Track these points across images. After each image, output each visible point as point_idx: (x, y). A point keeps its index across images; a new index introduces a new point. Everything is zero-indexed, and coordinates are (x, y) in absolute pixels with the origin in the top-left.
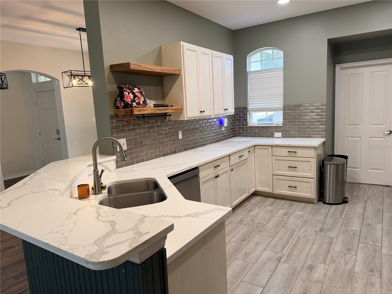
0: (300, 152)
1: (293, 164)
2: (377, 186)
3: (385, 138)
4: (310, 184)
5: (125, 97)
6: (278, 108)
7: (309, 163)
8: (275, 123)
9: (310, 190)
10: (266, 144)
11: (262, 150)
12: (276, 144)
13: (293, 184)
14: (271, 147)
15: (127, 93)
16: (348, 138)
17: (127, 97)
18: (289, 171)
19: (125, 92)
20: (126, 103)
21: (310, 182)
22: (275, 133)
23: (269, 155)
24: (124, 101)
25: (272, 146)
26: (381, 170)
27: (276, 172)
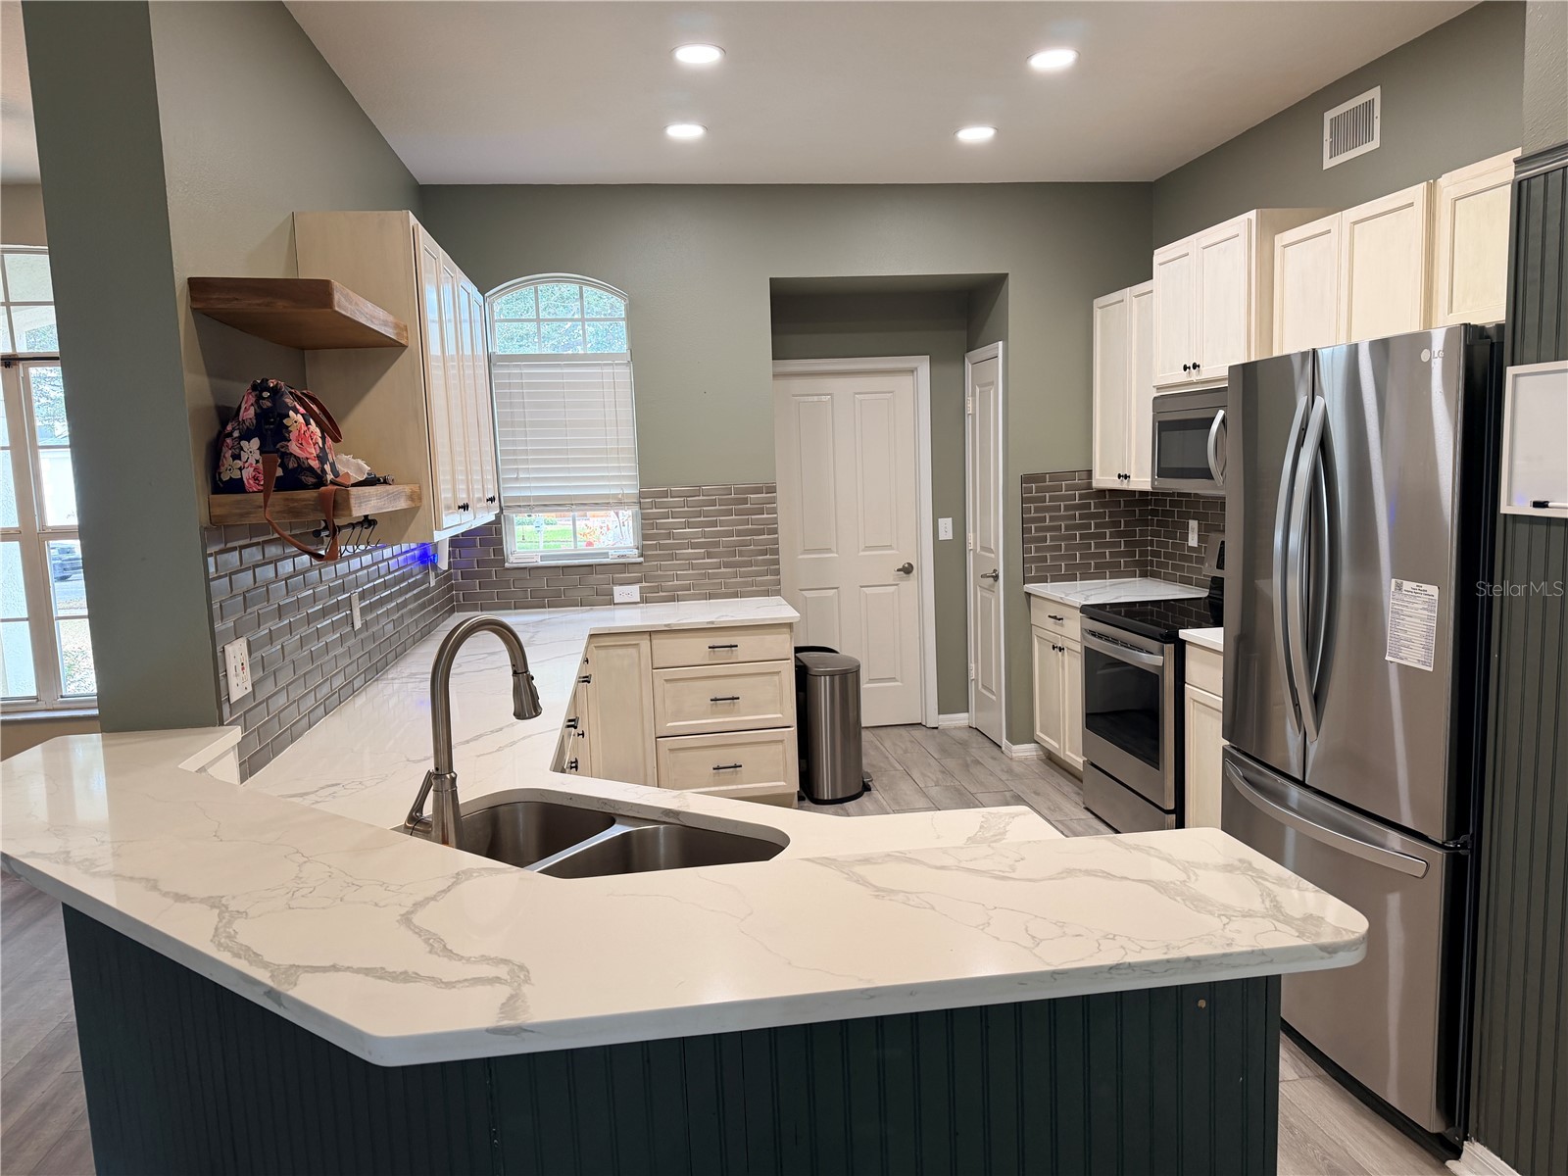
0: (747, 644)
1: (725, 688)
2: (889, 729)
3: (897, 585)
4: (780, 747)
5: (293, 436)
6: (620, 496)
7: (776, 678)
8: (611, 552)
9: (782, 768)
10: (632, 627)
11: (612, 651)
12: (665, 625)
13: (727, 757)
14: (647, 636)
15: (300, 418)
16: (803, 592)
17: (301, 437)
18: (714, 714)
19: (291, 413)
20: (292, 465)
21: (782, 741)
22: (617, 590)
23: (642, 666)
24: (286, 455)
25: (651, 633)
26: (893, 679)
27: (669, 725)
